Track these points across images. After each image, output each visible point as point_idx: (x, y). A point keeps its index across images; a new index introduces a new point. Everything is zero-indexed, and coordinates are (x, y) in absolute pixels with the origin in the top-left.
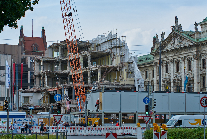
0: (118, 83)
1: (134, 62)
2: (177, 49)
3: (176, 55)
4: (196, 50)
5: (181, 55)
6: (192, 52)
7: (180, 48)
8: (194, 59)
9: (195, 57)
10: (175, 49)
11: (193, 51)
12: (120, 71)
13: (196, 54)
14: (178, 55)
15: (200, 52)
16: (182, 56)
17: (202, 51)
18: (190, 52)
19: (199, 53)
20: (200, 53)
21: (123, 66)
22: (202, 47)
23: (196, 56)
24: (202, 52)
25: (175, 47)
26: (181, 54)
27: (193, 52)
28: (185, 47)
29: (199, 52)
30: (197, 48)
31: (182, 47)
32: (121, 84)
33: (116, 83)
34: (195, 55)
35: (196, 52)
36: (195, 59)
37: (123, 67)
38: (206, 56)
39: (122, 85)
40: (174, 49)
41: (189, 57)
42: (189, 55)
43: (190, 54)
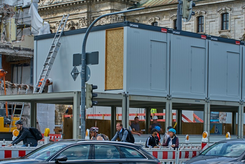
0: (7, 45)
1: (33, 6)
2: (50, 7)
3: (47, 18)
4: (86, 10)
5: (57, 18)
6: (78, 14)
7: (56, 6)
8: (81, 25)
9: (84, 22)
10: (47, 8)
11: (81, 11)
12: (3, 22)
13: (86, 16)
14: (52, 18)
15: (94, 14)
16: (58, 20)
17: (97, 12)
18: (75, 13)
19: (91, 15)
20: (93, 16)
21: (9, 12)
22: (98, 5)
23: (87, 20)
24: (96, 14)
25: (47, 5)
26: (56, 16)
27: (80, 14)
28: (66, 4)
29: (91, 13)
30: (88, 8)
31: (59, 4)
32: (14, 46)
33: (4, 44)
34: (83, 18)
35: (86, 14)
36: (84, 25)
37: (8, 14)
38: (104, 21)
39: (15, 48)
40: (43, 9)
41: (73, 22)
42: (72, 18)
43: (73, 16)
